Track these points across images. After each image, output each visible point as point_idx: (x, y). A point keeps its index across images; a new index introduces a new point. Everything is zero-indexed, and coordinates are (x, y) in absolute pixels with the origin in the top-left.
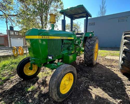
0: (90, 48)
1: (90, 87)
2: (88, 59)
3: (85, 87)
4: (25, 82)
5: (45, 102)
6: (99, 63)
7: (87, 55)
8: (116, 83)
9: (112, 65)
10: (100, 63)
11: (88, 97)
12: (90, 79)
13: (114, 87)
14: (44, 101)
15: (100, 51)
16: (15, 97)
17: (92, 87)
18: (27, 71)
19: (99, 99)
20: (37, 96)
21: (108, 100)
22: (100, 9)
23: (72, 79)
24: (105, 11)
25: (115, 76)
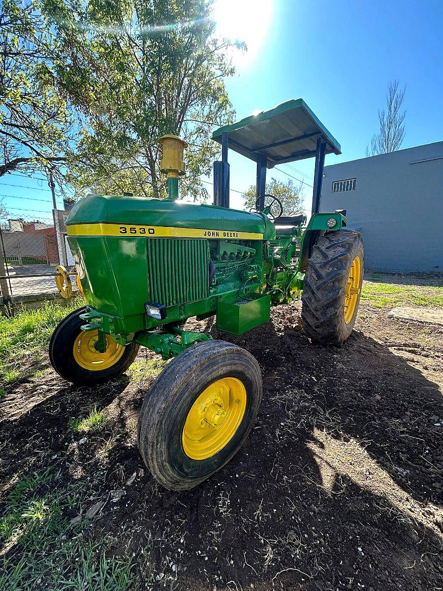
0: (328, 274)
1: (317, 433)
2: (317, 319)
3: (297, 430)
4: (77, 395)
5: (129, 483)
6: (361, 333)
7: (313, 300)
8: (431, 424)
9: (415, 346)
10: (367, 335)
11: (301, 479)
12: (319, 397)
13: (421, 442)
14: (127, 478)
15: (369, 287)
16: (30, 453)
17: (325, 432)
18: (88, 353)
19: (350, 496)
20: (107, 454)
21: (390, 506)
22: (379, 126)
23: (238, 401)
24: (399, 136)
25: (427, 391)
